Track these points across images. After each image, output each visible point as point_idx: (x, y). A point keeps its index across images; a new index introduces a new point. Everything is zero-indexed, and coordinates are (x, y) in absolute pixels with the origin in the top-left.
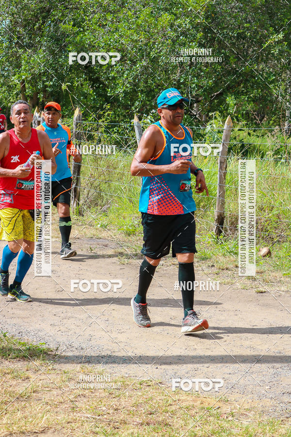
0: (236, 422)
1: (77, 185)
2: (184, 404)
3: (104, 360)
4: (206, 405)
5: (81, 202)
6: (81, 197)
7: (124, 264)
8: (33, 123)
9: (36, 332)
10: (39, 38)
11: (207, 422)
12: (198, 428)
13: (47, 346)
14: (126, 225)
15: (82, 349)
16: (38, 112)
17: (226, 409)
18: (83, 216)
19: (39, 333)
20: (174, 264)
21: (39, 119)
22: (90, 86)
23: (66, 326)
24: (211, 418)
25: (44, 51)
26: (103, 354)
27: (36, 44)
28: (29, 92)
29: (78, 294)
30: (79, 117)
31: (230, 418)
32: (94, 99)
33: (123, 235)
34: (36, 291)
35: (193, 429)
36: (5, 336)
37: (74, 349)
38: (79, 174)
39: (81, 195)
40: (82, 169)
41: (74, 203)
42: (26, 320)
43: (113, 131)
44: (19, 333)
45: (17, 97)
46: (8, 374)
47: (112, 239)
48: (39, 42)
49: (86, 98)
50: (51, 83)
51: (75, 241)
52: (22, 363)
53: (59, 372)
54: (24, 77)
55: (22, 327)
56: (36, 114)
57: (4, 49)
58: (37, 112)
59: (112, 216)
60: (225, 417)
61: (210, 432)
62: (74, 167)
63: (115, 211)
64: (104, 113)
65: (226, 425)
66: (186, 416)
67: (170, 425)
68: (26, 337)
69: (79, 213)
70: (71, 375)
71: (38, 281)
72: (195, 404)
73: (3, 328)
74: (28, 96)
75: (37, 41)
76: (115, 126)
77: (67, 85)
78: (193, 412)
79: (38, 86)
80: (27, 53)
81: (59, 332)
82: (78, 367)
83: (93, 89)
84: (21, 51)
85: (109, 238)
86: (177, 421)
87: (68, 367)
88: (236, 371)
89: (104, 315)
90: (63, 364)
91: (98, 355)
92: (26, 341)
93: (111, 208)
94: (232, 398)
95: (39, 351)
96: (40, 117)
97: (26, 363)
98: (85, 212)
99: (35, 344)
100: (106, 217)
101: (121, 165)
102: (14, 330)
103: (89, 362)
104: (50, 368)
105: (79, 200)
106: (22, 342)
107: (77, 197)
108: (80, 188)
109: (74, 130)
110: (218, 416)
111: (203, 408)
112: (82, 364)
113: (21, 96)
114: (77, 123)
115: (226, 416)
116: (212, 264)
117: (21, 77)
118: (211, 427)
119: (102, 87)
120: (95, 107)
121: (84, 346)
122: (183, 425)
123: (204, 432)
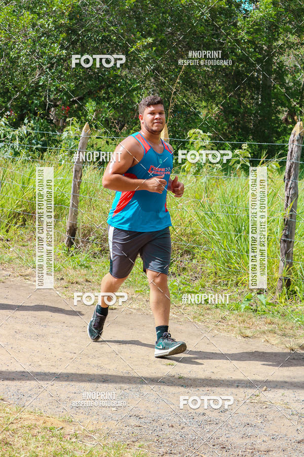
0: (80, 444)
2: (26, 423)
4: (49, 425)
11: (49, 443)
12: (39, 449)
17: (69, 429)
20: (21, 276)
24: (54, 439)
31: (74, 440)
35: (34, 450)
60: (69, 439)
61: (52, 453)
65: (69, 447)
66: (27, 435)
67: (11, 444)
72: (38, 423)
78: (35, 432)
86: (18, 441)
88: (82, 391)
94: (76, 419)
110: (61, 437)
111: (45, 428)
115: (69, 437)
116: (61, 277)
118: (53, 448)
122: (24, 444)
123: (45, 453)
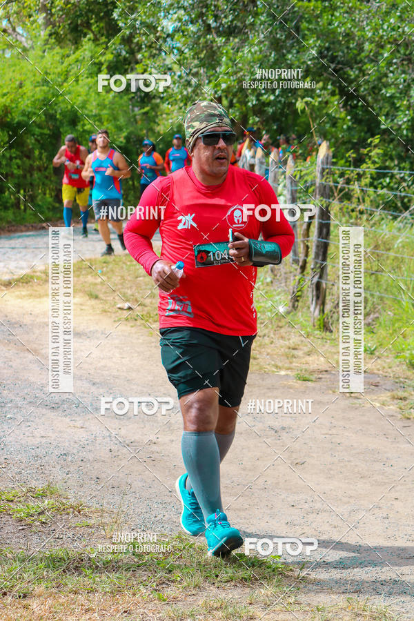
1: (321, 277)
3: (386, 588)
5: (328, 307)
6: (328, 298)
7: (409, 419)
10: (253, 17)
13: (282, 561)
14: (408, 350)
18: (331, 332)
21: (252, 161)
22: (341, 105)
23: (314, 525)
25: (261, 42)
26: (383, 578)
27: (246, 28)
29: (331, 470)
30: (327, 158)
32: (349, 128)
33: (404, 367)
34: (258, 463)
38: (324, 259)
39: (327, 294)
40: (331, 249)
41: (315, 309)
42: (243, 514)
43: (381, 183)
46: (217, 609)
47: (384, 374)
49: (334, 125)
50: (272, 98)
51: (320, 376)
52: (239, 590)
53: (307, 608)
54: (224, 86)
57: (190, 36)
58: (248, 148)
59: (382, 333)
62: (317, 246)
63: (388, 323)
64: (370, 151)
69: (324, 326)
70: (330, 615)
71: (259, 445)
75: (247, 22)
76: (385, 175)
77: (306, 103)
79: (248, 101)
81: (303, 537)
82: (341, 600)
83: (346, 110)
84: (220, 40)
85: (381, 372)
87: (322, 599)
89: (380, 508)
90: (313, 594)
91: (373, 579)
93: (381, 319)
96: (254, 157)
97: (247, 590)
98: (334, 325)
100: (372, 335)
101: (398, 243)
103: (358, 592)
104: (292, 600)
105: (323, 304)
107: (321, 298)
108: (326, 284)
109: (318, 181)
112: (347, 596)
114: (323, 170)
117: (220, 85)
119: (363, 106)
120: (349, 142)
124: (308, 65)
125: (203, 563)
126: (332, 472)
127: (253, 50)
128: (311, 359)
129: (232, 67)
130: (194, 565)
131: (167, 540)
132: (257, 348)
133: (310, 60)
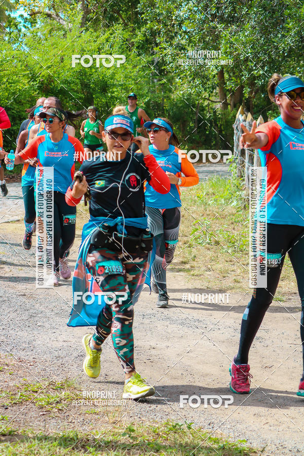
8: (235, 128)
9: (233, 424)
13: (248, 444)
15: (298, 451)
16: (243, 113)
19: (238, 425)
23: (276, 417)
28: (229, 85)
36: (189, 428)
37: (287, 451)
44: (209, 425)
45: (212, 92)
48: (247, 14)
55: (214, 416)
56: (240, 117)
58: (241, 113)
68: (219, 431)
73: (187, 416)
74: (228, 90)
75: (244, 12)
79: (243, 75)
80: (230, 29)
81: (267, 426)
84: (220, 26)
92: (219, 437)
95: (237, 452)
96: (245, 121)
99: (231, 440)
102: (203, 419)
106: (213, 437)
113: (217, 90)
121: (301, 448)
124: (291, 47)
125: (184, 445)
126: (293, 375)
127: (246, 34)
128: (284, 283)
129: (230, 48)
130: (177, 446)
131: (157, 426)
132: (241, 274)
133: (293, 43)
